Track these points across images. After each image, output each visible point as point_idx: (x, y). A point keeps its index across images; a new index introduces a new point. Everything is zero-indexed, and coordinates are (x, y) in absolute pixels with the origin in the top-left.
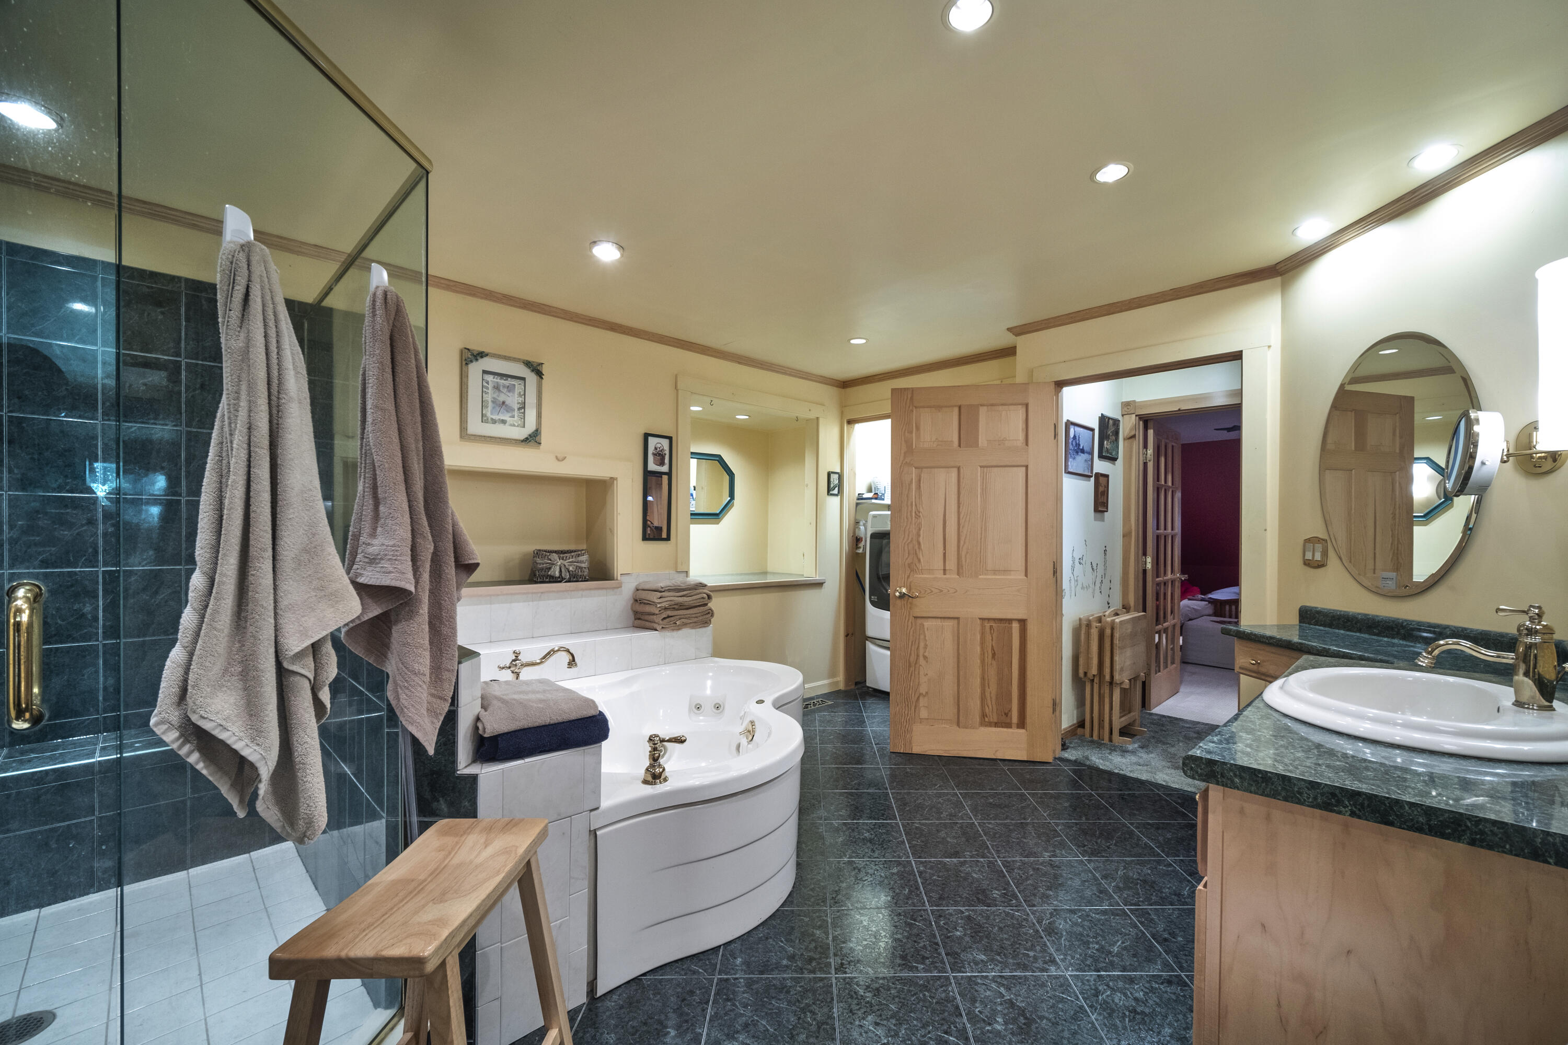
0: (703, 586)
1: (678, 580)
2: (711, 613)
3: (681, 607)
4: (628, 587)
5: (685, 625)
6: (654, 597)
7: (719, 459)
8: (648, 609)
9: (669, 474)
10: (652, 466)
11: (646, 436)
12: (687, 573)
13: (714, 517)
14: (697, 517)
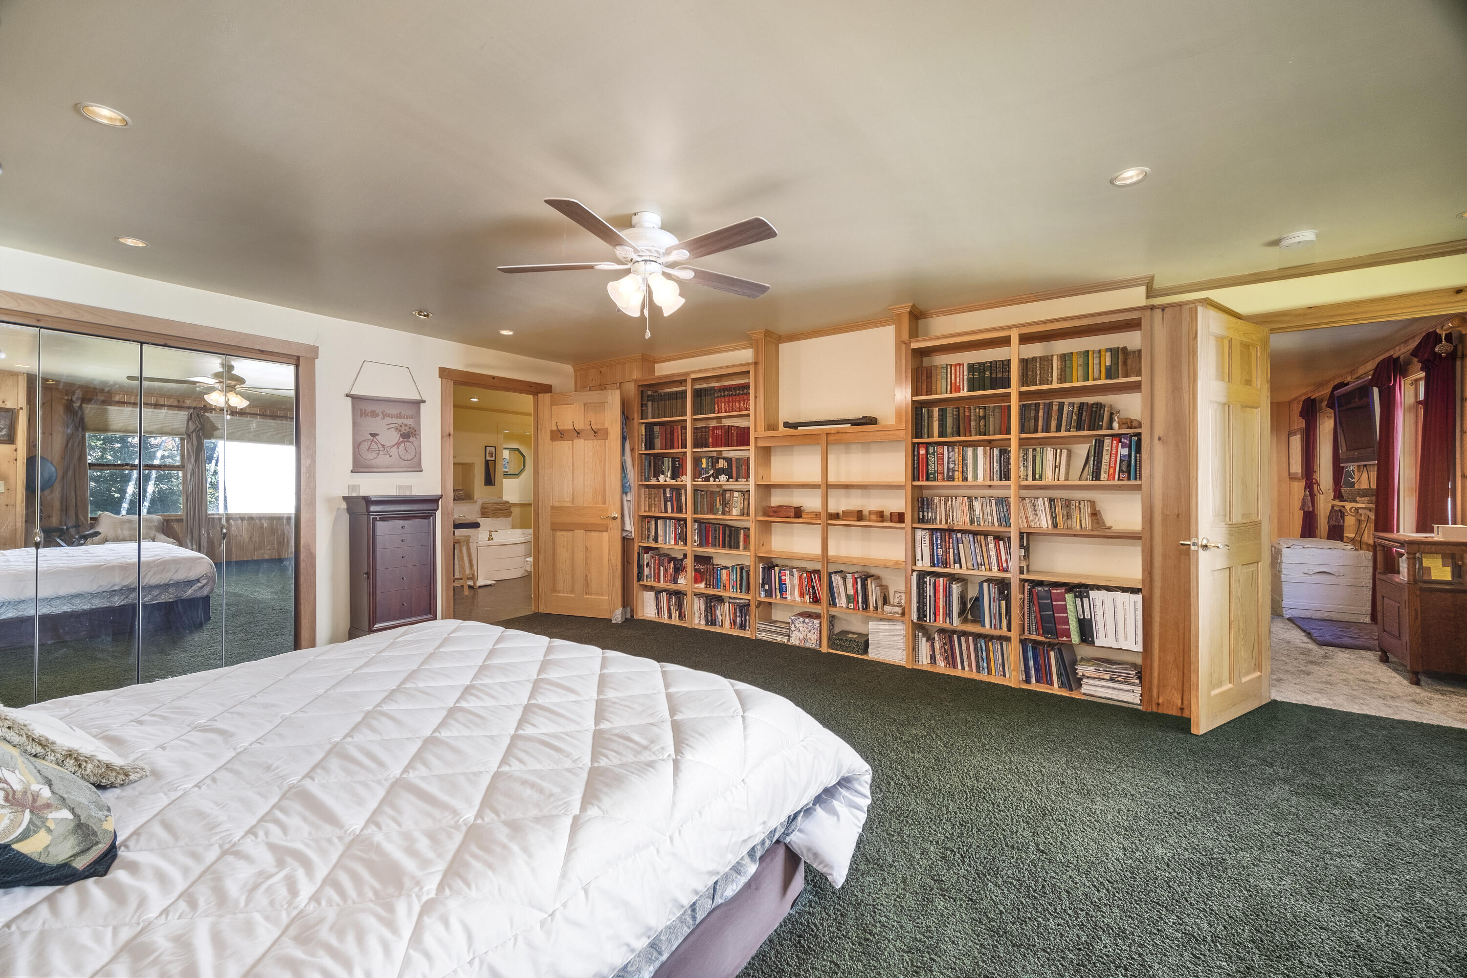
0: (508, 502)
1: (499, 500)
2: (511, 512)
3: (499, 510)
4: (480, 503)
5: (501, 516)
6: (489, 506)
7: (518, 450)
8: (487, 510)
9: (495, 461)
10: (488, 458)
11: (486, 447)
12: (502, 498)
13: (516, 475)
14: (507, 475)
